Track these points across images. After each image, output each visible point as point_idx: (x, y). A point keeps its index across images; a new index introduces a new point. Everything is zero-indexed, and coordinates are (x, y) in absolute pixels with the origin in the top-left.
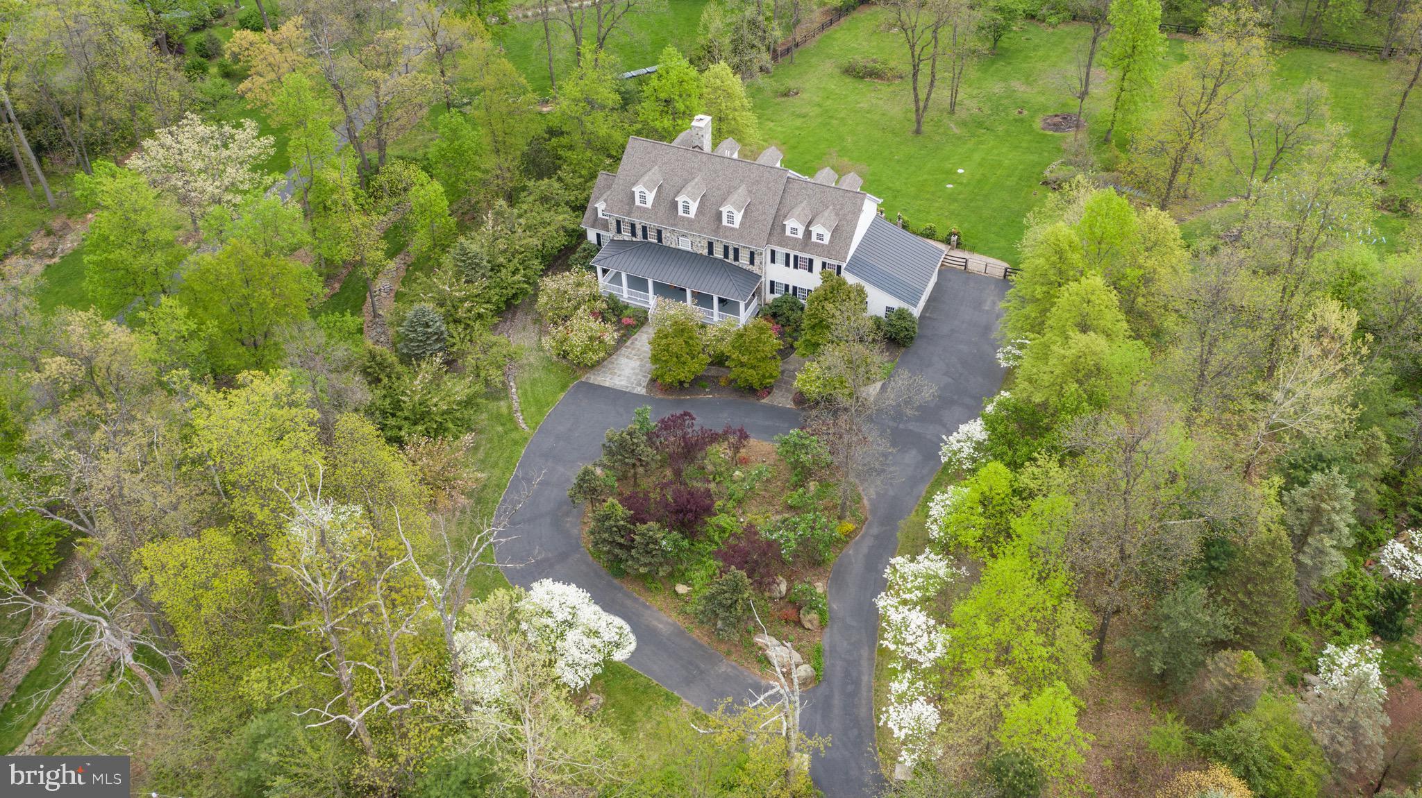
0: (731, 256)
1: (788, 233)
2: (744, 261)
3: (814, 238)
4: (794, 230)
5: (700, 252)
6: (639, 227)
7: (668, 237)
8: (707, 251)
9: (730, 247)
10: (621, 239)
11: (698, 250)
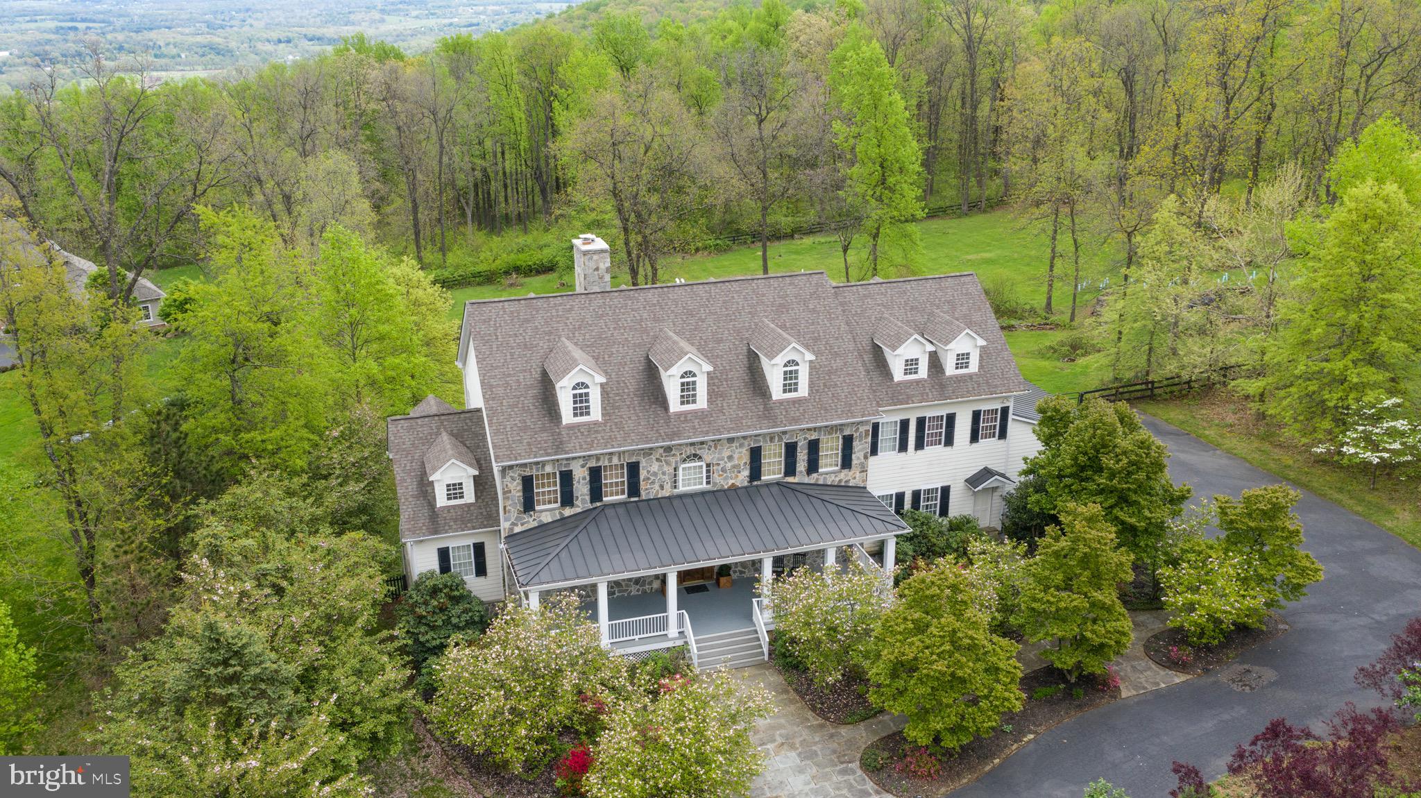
0: (802, 465)
1: (899, 375)
2: (829, 468)
4: (908, 366)
5: (731, 482)
6: (580, 474)
7: (655, 474)
8: (746, 473)
9: (800, 444)
10: (535, 524)
11: (726, 478)
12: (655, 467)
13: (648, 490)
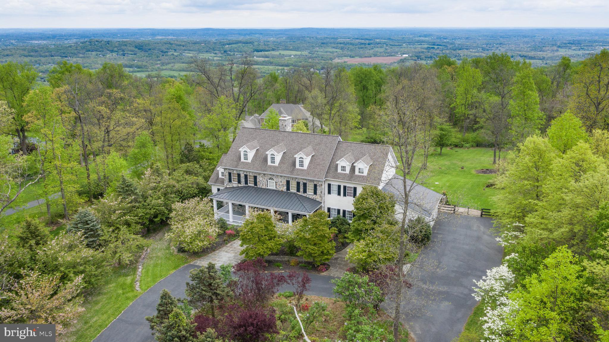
0: (302, 190)
1: (339, 170)
2: (310, 193)
3: (357, 172)
4: (343, 168)
5: (281, 189)
6: (242, 176)
7: (261, 181)
8: (286, 187)
9: (301, 183)
10: (231, 186)
11: (280, 188)
12: (261, 179)
13: (260, 185)
